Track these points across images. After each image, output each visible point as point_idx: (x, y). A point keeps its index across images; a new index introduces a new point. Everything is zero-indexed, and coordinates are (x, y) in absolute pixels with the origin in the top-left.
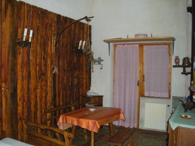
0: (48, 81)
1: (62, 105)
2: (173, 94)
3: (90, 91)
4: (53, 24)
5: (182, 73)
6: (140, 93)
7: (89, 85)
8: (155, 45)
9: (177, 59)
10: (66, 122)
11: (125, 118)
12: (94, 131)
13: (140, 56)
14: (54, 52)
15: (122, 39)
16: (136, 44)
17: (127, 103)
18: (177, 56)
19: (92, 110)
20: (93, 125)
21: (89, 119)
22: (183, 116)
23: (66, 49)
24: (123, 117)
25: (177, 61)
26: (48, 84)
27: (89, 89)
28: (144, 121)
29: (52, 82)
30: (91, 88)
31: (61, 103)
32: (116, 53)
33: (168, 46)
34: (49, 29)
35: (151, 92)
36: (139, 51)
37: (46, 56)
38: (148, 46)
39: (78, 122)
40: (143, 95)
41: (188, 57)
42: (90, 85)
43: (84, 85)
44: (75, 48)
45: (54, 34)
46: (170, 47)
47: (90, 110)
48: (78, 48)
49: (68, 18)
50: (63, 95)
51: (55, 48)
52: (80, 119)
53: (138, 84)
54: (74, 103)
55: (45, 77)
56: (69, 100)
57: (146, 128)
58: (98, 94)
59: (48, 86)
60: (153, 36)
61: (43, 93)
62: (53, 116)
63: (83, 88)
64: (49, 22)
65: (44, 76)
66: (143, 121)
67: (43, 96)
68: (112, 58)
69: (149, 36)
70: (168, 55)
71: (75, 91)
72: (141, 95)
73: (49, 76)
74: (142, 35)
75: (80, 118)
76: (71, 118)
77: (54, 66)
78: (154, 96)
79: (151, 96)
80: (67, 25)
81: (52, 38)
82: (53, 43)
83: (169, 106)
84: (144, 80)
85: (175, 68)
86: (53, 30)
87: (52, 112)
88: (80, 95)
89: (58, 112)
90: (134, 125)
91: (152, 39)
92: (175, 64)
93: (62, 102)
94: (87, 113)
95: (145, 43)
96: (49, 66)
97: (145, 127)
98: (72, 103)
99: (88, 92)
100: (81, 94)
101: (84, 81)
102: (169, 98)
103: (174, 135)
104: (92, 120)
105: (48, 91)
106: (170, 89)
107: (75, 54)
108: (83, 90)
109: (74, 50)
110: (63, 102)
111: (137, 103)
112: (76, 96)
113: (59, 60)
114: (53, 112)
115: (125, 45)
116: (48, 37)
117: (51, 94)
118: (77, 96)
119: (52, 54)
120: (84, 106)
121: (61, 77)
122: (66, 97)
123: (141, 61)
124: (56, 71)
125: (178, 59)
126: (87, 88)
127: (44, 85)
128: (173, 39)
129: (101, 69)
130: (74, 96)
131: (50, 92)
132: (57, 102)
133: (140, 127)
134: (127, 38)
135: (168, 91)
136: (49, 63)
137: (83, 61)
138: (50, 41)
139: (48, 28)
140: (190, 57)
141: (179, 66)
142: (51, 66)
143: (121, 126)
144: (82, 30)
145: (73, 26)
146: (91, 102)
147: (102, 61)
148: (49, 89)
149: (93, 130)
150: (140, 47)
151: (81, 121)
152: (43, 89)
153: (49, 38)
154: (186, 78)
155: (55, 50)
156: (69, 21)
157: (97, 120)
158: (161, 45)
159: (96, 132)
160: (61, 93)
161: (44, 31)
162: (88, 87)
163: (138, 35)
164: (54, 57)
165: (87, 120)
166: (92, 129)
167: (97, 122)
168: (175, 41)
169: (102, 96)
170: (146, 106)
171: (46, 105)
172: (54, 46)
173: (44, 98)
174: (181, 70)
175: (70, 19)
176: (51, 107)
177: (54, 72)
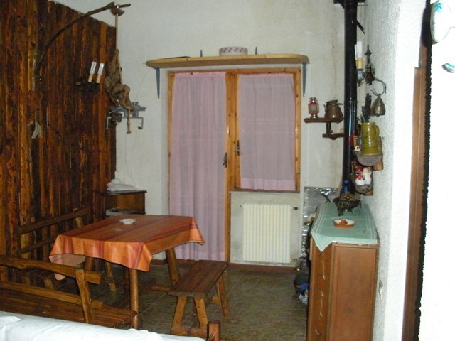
0: (22, 158)
1: (55, 215)
2: (305, 181)
3: (114, 181)
4: (29, 20)
5: (324, 136)
6: (230, 183)
7: (112, 168)
8: (264, 73)
9: (313, 103)
10: (72, 252)
11: (201, 237)
12: (139, 269)
13: (229, 99)
14: (33, 89)
15: (189, 59)
16: (220, 71)
17: (201, 205)
18: (313, 96)
19: (128, 221)
20: (137, 254)
21: (126, 241)
22: (338, 222)
23: (59, 81)
24: (197, 235)
25: (313, 108)
26: (22, 164)
27: (113, 177)
28: (242, 245)
29: (30, 159)
30: (116, 174)
31: (52, 211)
32: (173, 92)
33: (292, 75)
34: (20, 32)
35: (255, 180)
36: (227, 86)
37: (14, 97)
38: (246, 76)
39: (101, 249)
40: (237, 186)
41: (336, 99)
42: (114, 169)
43: (101, 166)
44: (80, 80)
45: (33, 45)
46: (298, 78)
47: (122, 223)
48: (87, 81)
49: (64, 6)
50: (54, 191)
51: (36, 78)
52: (106, 242)
53: (225, 163)
54: (80, 209)
55: (13, 148)
56: (69, 202)
57: (245, 261)
58: (132, 187)
59: (22, 169)
60: (259, 53)
61: (11, 186)
62: (35, 242)
63: (99, 173)
64: (19, 14)
65: (11, 146)
66: (239, 246)
67: (10, 195)
68: (165, 104)
69: (251, 53)
70: (292, 96)
71: (82, 180)
72: (233, 188)
73: (22, 146)
74: (235, 51)
75: (105, 240)
76: (82, 241)
77: (34, 123)
78: (262, 188)
79: (256, 188)
80: (62, 26)
81: (26, 53)
82: (31, 66)
83: (296, 209)
84: (238, 153)
85: (309, 124)
86: (29, 34)
87: (32, 231)
88: (92, 191)
89: (44, 232)
90: (219, 256)
91: (256, 59)
92: (309, 116)
93: (54, 207)
94: (118, 230)
95: (242, 70)
96: (22, 120)
97: (245, 259)
98: (76, 209)
99: (110, 184)
100: (94, 188)
101: (101, 157)
102: (297, 190)
103: (323, 262)
104: (134, 243)
105: (22, 182)
106: (297, 172)
107: (80, 94)
108: (99, 179)
109: (79, 83)
110: (56, 207)
111: (224, 205)
112: (83, 192)
113: (44, 107)
114: (34, 232)
115: (194, 73)
116: (19, 51)
117: (28, 190)
118: (87, 193)
119: (29, 93)
120: (104, 216)
121: (50, 149)
122: (61, 194)
123: (232, 110)
124: (39, 133)
125: (315, 103)
126: (107, 174)
127: (12, 168)
128: (304, 61)
129: (140, 128)
130: (81, 192)
131: (27, 185)
132: (42, 208)
133: (233, 260)
134: (199, 56)
135: (292, 176)
136: (22, 113)
137: (97, 111)
138: (23, 61)
139: (18, 29)
140: (341, 100)
141: (318, 120)
142: (27, 122)
143: (189, 260)
144: (95, 37)
145: (75, 27)
146: (118, 208)
147: (143, 109)
148: (25, 177)
149: (137, 267)
150: (230, 78)
151: (107, 245)
152: (11, 178)
153: (22, 53)
154: (332, 147)
155: (36, 85)
156: (67, 15)
157: (145, 243)
158: (278, 72)
159: (145, 270)
160: (51, 185)
161: (8, 35)
162: (110, 172)
163: (226, 49)
164: (34, 99)
165: (122, 244)
166: (134, 265)
167: (145, 247)
168: (308, 65)
169: (143, 192)
170: (245, 211)
171: (17, 216)
172: (33, 73)
173: (12, 198)
174: (322, 127)
175: (69, 9)
176: (29, 220)
177: (34, 137)
